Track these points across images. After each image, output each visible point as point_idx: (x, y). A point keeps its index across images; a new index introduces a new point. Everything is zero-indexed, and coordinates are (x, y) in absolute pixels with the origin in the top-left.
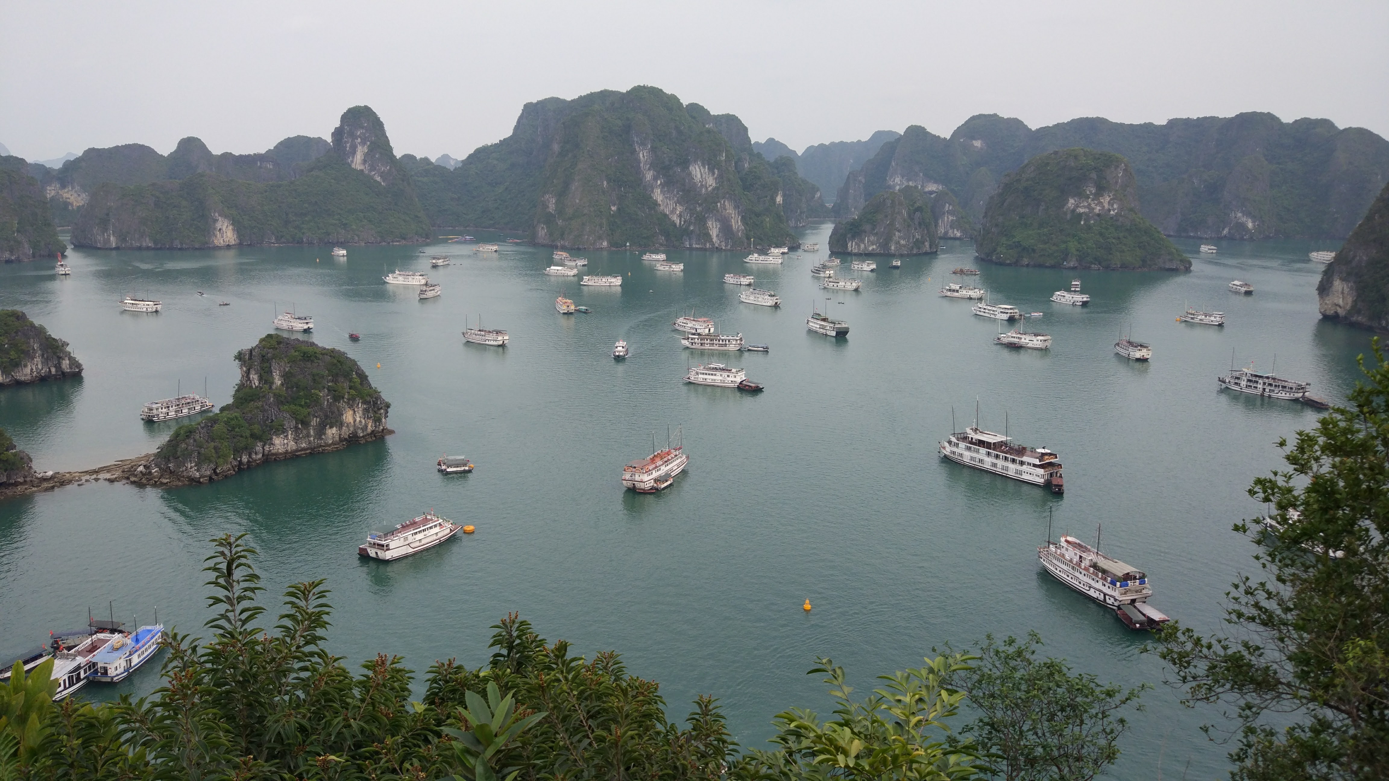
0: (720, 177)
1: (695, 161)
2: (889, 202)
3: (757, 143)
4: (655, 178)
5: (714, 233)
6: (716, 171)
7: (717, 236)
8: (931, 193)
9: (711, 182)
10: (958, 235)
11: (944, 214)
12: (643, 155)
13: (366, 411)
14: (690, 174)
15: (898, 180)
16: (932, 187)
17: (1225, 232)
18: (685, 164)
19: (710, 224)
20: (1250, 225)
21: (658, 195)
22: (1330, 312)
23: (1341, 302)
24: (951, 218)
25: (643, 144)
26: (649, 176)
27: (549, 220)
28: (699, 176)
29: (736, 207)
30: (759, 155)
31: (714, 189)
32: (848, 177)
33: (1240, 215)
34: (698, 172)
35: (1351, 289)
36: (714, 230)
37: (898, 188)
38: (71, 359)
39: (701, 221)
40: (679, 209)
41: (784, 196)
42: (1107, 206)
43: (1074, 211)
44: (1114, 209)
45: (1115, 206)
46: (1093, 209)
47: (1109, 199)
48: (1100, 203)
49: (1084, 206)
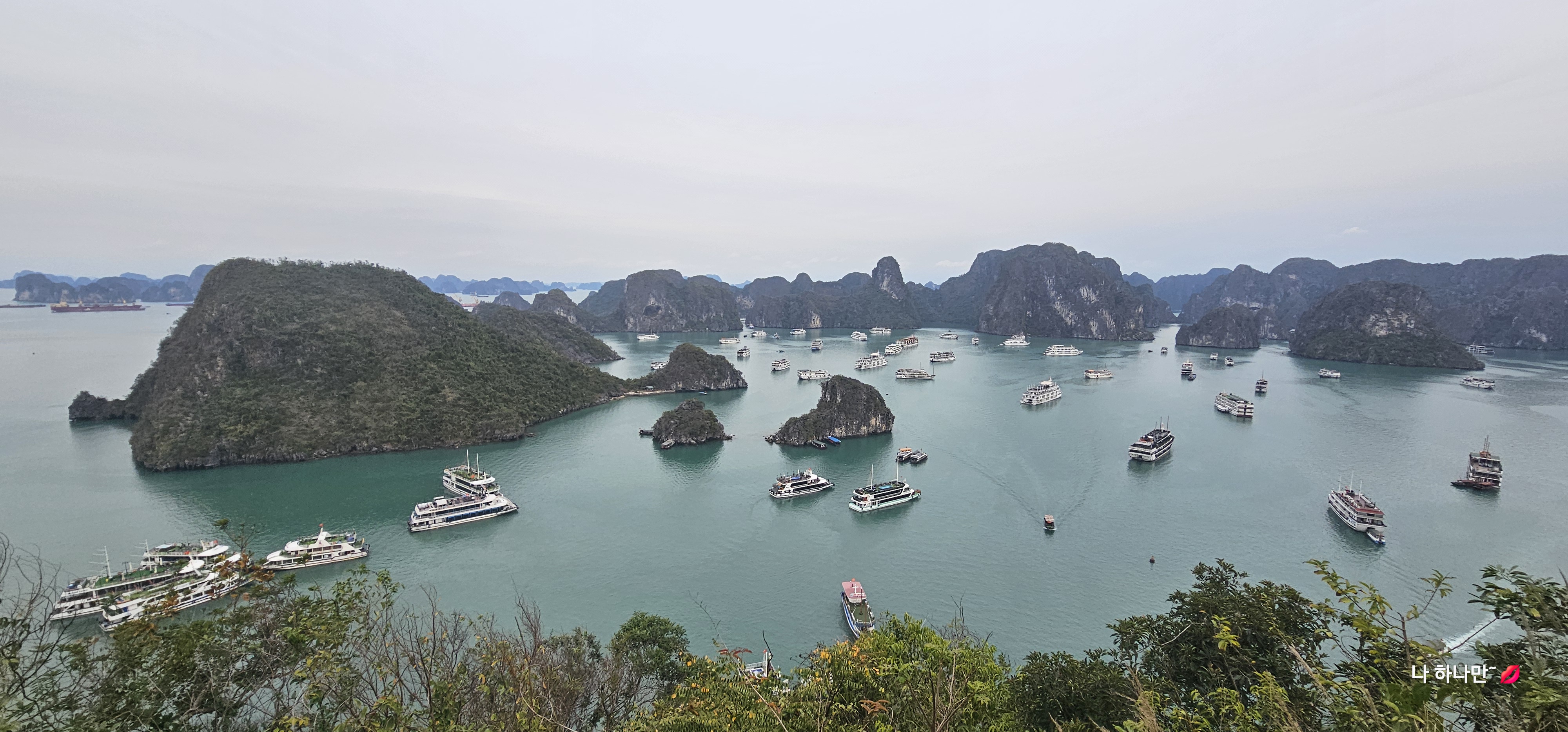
0: (1100, 295)
1: (1084, 286)
2: (1222, 314)
3: (1125, 275)
4: (1057, 295)
5: (1094, 329)
6: (1098, 292)
7: (1096, 331)
8: (1254, 309)
9: (1093, 298)
10: (1276, 337)
11: (1264, 323)
12: (1050, 282)
13: (882, 419)
14: (1079, 293)
15: (1228, 300)
16: (1255, 305)
17: (1518, 344)
18: (1077, 287)
19: (1091, 323)
20: (1544, 339)
21: (1058, 306)
24: (1270, 326)
25: (1050, 275)
26: (1052, 294)
27: (988, 319)
28: (1086, 295)
29: (1110, 314)
30: (1127, 283)
31: (1095, 303)
32: (1191, 297)
33: (1533, 331)
34: (1084, 292)
36: (1094, 327)
37: (1228, 305)
38: (743, 380)
39: (1086, 322)
40: (1071, 314)
41: (1144, 307)
42: (1404, 321)
43: (1374, 324)
44: (1411, 324)
45: (1412, 322)
46: (1392, 323)
47: (1407, 316)
48: (1398, 320)
49: (1384, 321)
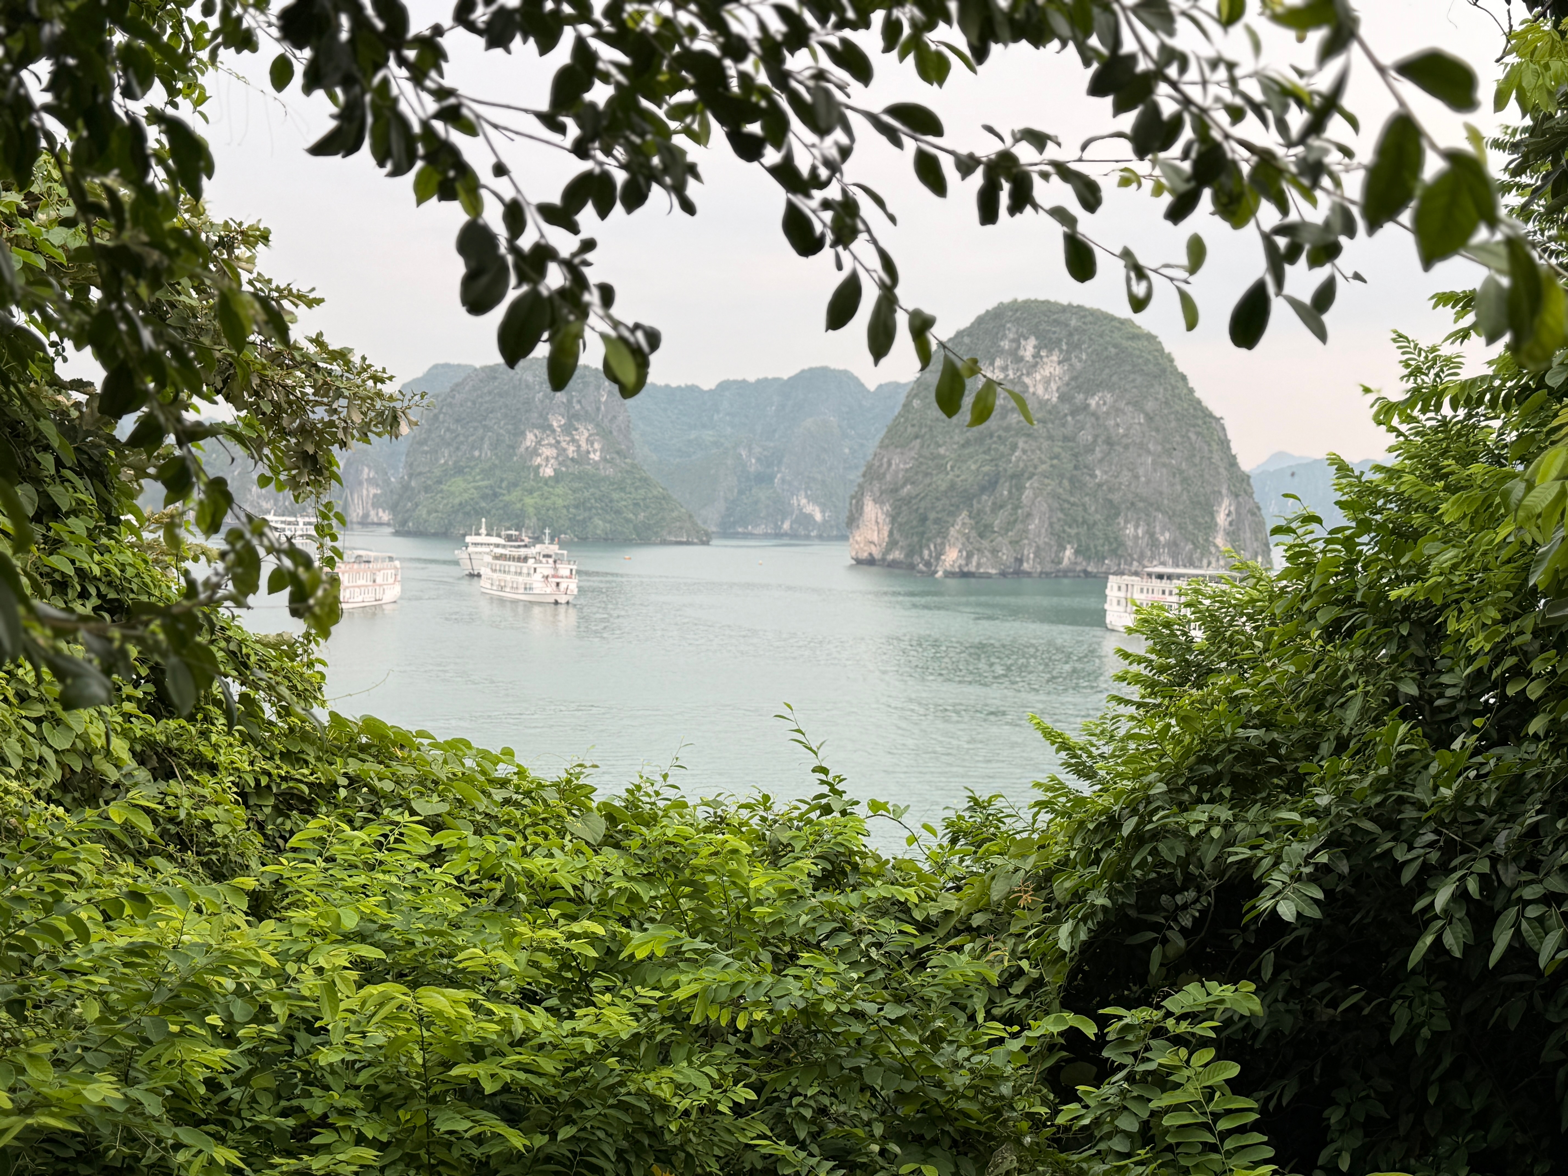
20: (818, 517)
22: (865, 555)
23: (875, 538)
33: (804, 501)
35: (887, 514)
42: (584, 446)
43: (535, 452)
44: (595, 451)
45: (597, 446)
46: (565, 450)
47: (586, 434)
48: (573, 440)
49: (550, 445)
